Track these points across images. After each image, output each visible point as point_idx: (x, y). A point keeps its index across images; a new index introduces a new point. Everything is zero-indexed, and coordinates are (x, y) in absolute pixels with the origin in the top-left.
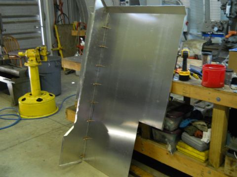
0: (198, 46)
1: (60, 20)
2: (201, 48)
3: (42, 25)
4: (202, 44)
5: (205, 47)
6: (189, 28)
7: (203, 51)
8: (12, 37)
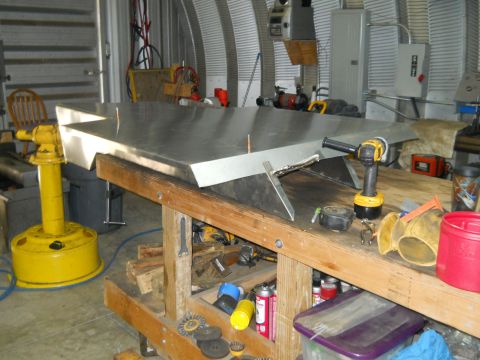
0: (445, 137)
1: (141, 58)
2: (452, 142)
3: (101, 69)
4: (456, 133)
5: (465, 139)
6: (424, 92)
7: (456, 148)
8: (33, 93)
